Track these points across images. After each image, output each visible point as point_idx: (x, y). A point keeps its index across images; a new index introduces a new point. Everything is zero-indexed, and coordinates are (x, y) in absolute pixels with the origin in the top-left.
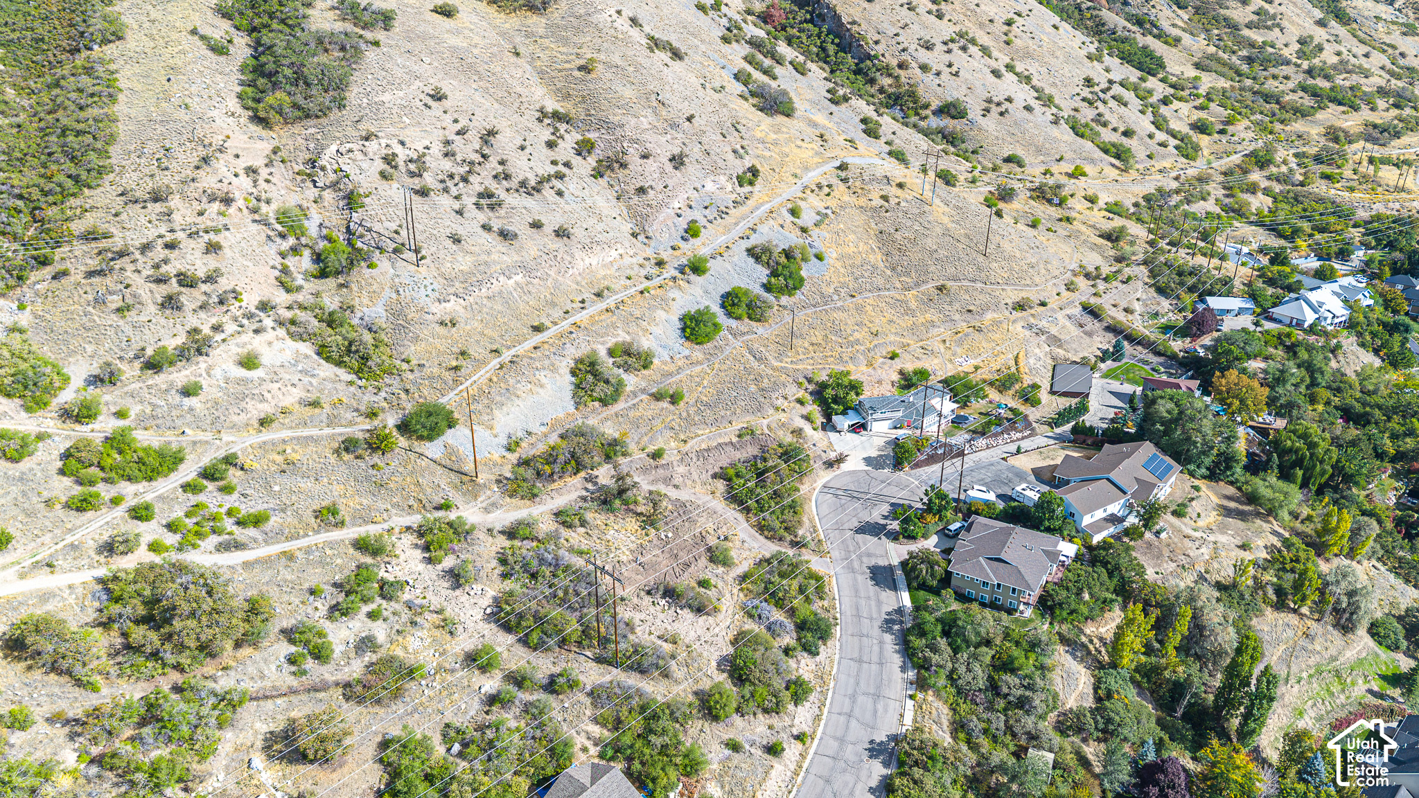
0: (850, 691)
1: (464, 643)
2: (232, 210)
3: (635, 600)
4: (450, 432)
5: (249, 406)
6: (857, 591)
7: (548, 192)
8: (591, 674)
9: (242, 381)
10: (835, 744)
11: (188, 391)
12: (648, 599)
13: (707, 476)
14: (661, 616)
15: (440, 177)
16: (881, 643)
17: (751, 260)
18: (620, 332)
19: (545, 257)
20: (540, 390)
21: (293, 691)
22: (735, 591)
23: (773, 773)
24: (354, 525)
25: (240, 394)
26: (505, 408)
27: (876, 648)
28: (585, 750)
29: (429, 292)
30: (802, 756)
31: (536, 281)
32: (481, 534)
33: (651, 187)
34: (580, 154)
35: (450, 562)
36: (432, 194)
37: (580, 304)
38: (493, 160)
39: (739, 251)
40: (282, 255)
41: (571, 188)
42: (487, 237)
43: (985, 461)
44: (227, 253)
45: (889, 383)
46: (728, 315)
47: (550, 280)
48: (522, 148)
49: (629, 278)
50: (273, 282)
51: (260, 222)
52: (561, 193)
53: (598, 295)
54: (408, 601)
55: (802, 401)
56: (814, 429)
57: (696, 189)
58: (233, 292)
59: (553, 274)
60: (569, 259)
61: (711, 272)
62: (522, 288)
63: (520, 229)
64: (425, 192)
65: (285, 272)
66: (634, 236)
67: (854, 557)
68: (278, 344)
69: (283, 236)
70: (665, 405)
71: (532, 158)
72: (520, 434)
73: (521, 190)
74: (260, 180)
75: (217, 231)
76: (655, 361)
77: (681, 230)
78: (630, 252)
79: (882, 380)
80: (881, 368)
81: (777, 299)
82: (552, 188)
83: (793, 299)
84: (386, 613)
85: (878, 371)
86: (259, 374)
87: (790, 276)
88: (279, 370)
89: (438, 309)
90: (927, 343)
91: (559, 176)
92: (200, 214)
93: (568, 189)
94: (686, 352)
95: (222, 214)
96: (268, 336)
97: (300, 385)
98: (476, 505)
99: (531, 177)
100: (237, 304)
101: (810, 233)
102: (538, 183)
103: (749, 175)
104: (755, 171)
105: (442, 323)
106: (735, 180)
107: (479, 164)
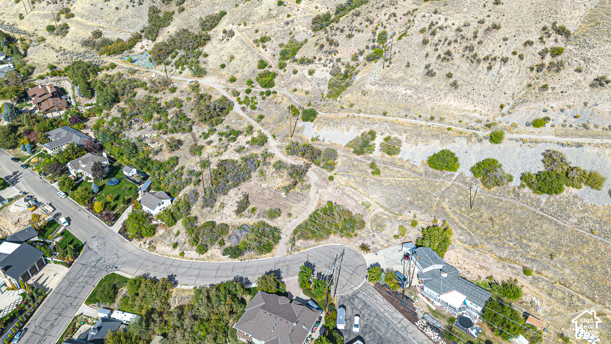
0: (201, 267)
1: (213, 160)
2: (371, 26)
3: (240, 193)
4: (309, 122)
5: (298, 84)
6: (262, 266)
9: (304, 77)
10: (177, 264)
11: (295, 72)
12: (242, 196)
13: (328, 199)
14: (234, 201)
15: (442, 39)
16: (228, 277)
17: (541, 157)
18: (405, 136)
19: (432, 90)
20: (345, 131)
21: (194, 138)
22: (254, 222)
23: (167, 247)
24: (260, 124)
25: (301, 79)
26: (329, 128)
27: (225, 275)
28: (178, 198)
29: (373, 79)
30: (176, 256)
31: (415, 97)
32: (263, 148)
33: (553, 89)
34: (543, 54)
35: (247, 146)
36: (429, 45)
37: (418, 117)
38: (478, 40)
39: (542, 148)
40: (367, 47)
41: (503, 69)
42: (422, 70)
43: (410, 336)
44: (353, 39)
45: (489, 275)
46: (472, 170)
47: (422, 100)
48: (505, 39)
49: (460, 122)
50: (353, 54)
51: (374, 33)
52: (490, 68)
53: (432, 118)
54: (229, 144)
55: (414, 224)
56: (396, 237)
57: (585, 104)
58: (337, 51)
59: (426, 98)
60: (442, 96)
61: (501, 145)
62: (405, 97)
63: (440, 74)
64: (425, 42)
65: (361, 53)
66: (502, 107)
67: (286, 264)
68: (324, 72)
69: (374, 41)
70: (370, 171)
71: (503, 46)
72: (321, 138)
73: (470, 58)
74: (393, 19)
75: (359, 31)
76: (399, 156)
77: (534, 118)
78: (484, 112)
79: (487, 269)
80: (504, 267)
81: (522, 186)
82: (490, 64)
83: (533, 195)
84: (222, 142)
85: (498, 265)
86: (309, 77)
87: (543, 181)
88: (315, 79)
89: (368, 87)
90: (588, 301)
91: (505, 60)
92: (361, 24)
93: (500, 68)
94: (418, 163)
95: (367, 26)
96: (325, 68)
97: (313, 86)
98: (280, 144)
99: (486, 54)
100: (333, 55)
102: (484, 59)
105: (363, 92)
107: (467, 39)
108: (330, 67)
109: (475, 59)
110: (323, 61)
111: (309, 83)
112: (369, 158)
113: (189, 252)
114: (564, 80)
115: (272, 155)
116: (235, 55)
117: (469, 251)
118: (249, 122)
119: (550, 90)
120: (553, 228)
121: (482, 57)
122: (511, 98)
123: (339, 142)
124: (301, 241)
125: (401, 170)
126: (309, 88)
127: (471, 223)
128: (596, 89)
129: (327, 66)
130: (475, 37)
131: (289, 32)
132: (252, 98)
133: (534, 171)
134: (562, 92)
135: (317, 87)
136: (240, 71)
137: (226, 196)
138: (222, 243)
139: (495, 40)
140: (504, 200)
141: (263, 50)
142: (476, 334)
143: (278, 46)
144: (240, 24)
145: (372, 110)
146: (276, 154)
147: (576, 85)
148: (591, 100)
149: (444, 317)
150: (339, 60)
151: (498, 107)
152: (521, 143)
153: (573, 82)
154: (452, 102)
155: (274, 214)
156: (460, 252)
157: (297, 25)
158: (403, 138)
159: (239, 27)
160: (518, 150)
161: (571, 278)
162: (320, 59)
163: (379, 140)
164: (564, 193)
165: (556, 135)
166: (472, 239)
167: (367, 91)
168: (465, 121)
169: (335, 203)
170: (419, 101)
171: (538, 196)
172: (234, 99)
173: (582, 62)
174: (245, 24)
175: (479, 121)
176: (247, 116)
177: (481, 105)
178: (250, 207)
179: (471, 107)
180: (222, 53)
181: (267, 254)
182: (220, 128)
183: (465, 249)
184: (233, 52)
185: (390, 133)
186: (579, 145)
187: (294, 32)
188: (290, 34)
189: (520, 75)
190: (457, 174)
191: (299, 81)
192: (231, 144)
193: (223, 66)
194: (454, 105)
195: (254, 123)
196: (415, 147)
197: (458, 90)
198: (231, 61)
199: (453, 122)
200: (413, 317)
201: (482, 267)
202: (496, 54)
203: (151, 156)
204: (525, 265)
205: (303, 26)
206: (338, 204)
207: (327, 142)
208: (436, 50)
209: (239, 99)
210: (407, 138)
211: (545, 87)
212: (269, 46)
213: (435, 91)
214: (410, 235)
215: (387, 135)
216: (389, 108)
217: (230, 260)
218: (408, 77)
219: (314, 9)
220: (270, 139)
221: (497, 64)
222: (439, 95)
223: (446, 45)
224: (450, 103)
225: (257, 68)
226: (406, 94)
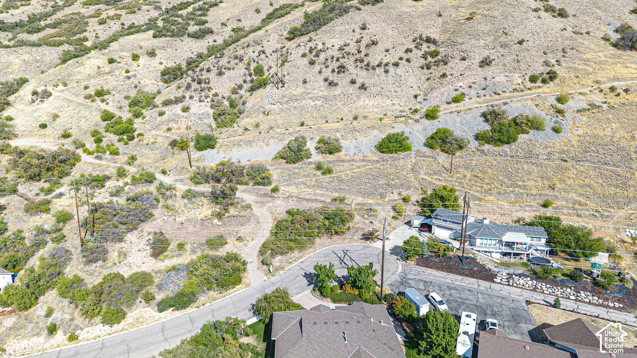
2: (241, 63)
3: (145, 234)
4: (209, 150)
5: (171, 124)
7: (380, 70)
8: (72, 243)
9: (177, 115)
11: (161, 114)
12: (151, 237)
13: (284, 210)
15: (327, 58)
19: (342, 96)
20: (265, 146)
29: (271, 100)
31: (327, 105)
33: (451, 75)
34: (424, 57)
35: (127, 187)
36: (317, 64)
37: (339, 120)
38: (363, 54)
40: (245, 81)
41: (398, 71)
42: (322, 83)
43: (504, 293)
44: (224, 76)
46: (428, 143)
47: (336, 107)
48: (387, 51)
49: (385, 115)
50: (231, 89)
51: (247, 69)
52: (387, 72)
53: (355, 118)
54: (94, 192)
55: (405, 200)
56: (394, 218)
57: (485, 79)
58: (210, 88)
59: (339, 104)
60: (355, 99)
61: (439, 120)
62: (316, 107)
63: (342, 83)
64: (312, 63)
65: (240, 87)
66: (415, 97)
68: (203, 107)
69: (250, 75)
70: (319, 173)
71: (388, 56)
74: (263, 56)
75: (229, 69)
76: (343, 153)
78: (403, 104)
79: (510, 215)
81: (481, 145)
82: (384, 68)
83: (496, 149)
86: (184, 114)
87: (499, 132)
89: (268, 107)
91: (396, 65)
92: (229, 62)
93: (396, 71)
94: (368, 154)
95: (236, 64)
96: (203, 104)
99: (377, 63)
100: (207, 92)
101: (565, 115)
102: (378, 66)
103: (546, 76)
104: (552, 76)
105: (264, 113)
106: (527, 78)
107: (353, 55)
108: (208, 102)
109: (369, 67)
111: (186, 120)
112: (310, 163)
114: (456, 68)
115: (173, 188)
116: (59, 114)
118: (115, 167)
119: (450, 77)
120: (533, 166)
122: (419, 90)
123: (262, 159)
124: (279, 257)
125: (353, 163)
127: (461, 183)
128: (486, 68)
129: (204, 101)
130: (359, 52)
131: (133, 85)
132: (108, 146)
133: (482, 132)
134: (461, 75)
135: (199, 122)
136: (74, 127)
137: (123, 244)
138: (149, 299)
139: (378, 52)
140: (474, 159)
141: (102, 104)
143: (123, 99)
144: (57, 85)
146: (178, 187)
147: (468, 68)
148: (488, 75)
149: (514, 264)
150: (216, 95)
151: (412, 98)
152: (456, 114)
153: (465, 67)
154: (367, 102)
157: (142, 79)
158: (337, 136)
159: (56, 88)
160: (456, 117)
162: (192, 97)
163: (311, 145)
164: (520, 140)
166: (473, 196)
167: (269, 111)
168: (390, 113)
169: (297, 210)
171: (501, 148)
172: (78, 151)
173: (462, 53)
174: (65, 85)
175: (403, 111)
176: (109, 163)
177: (397, 99)
178: (173, 245)
179: (389, 102)
180: (36, 114)
184: (55, 111)
186: (504, 104)
187: (139, 85)
188: (136, 87)
189: (415, 74)
190: (413, 152)
191: (171, 120)
192: (98, 191)
193: (43, 126)
194: (371, 103)
195: (124, 167)
196: (355, 141)
198: (54, 120)
199: (378, 116)
200: (489, 276)
204: (538, 201)
205: (150, 80)
206: (301, 210)
207: (244, 162)
208: (327, 66)
209: (86, 151)
210: (342, 136)
211: (443, 76)
212: (111, 99)
213: (346, 96)
215: (318, 139)
218: (310, 91)
219: (158, 65)
220: (159, 176)
221: (391, 69)
222: (352, 99)
223: (334, 62)
224: (366, 104)
225: (101, 121)
226: (316, 105)
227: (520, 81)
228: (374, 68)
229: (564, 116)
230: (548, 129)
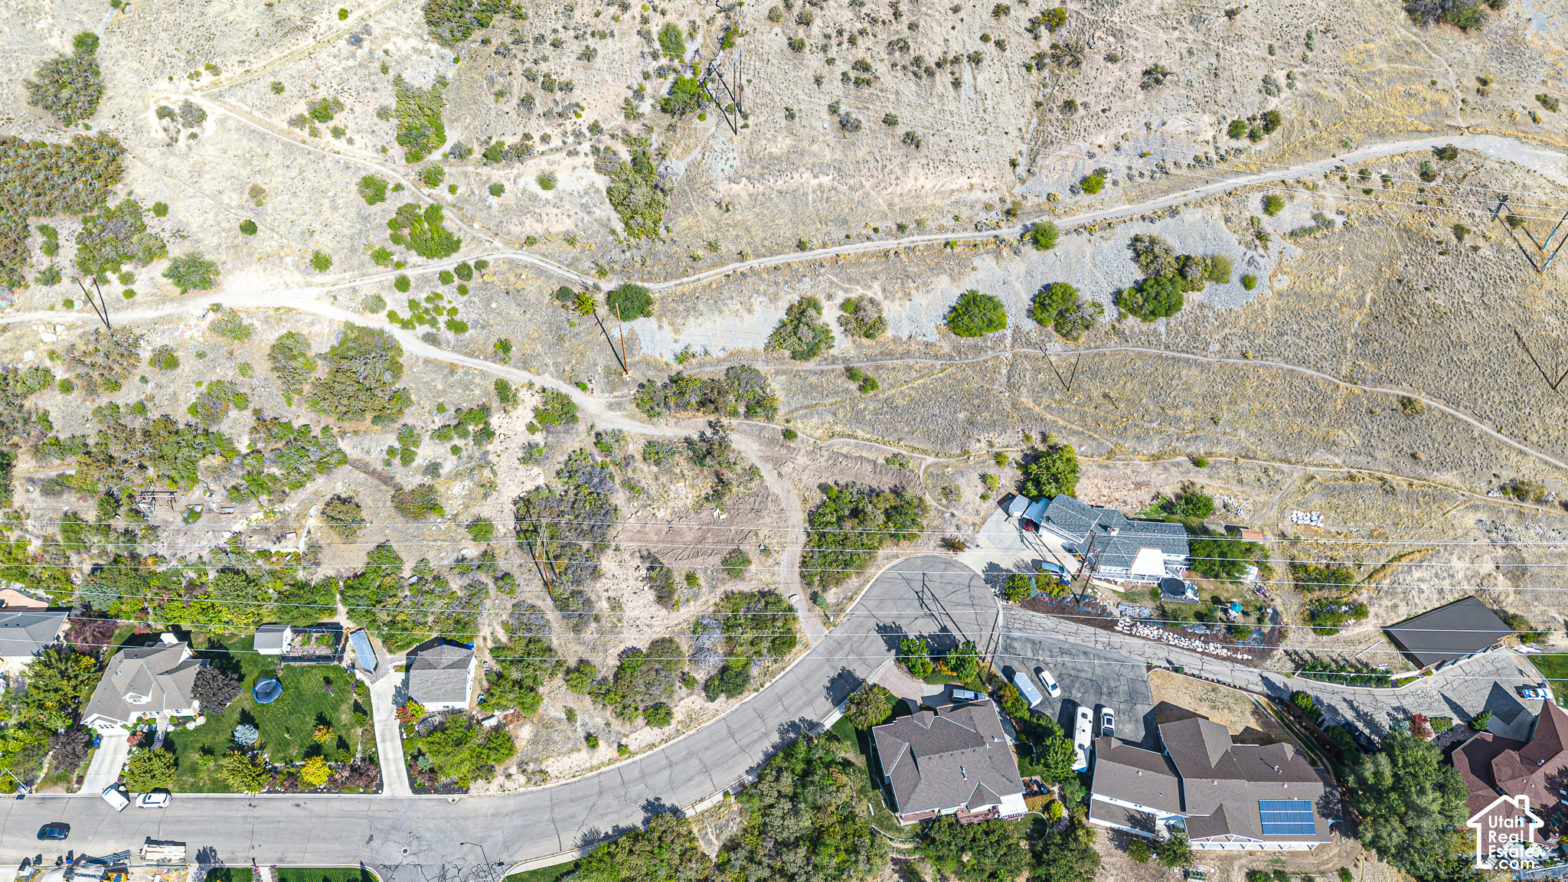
0: (694, 749)
1: (486, 510)
2: (627, 16)
3: (627, 556)
4: (641, 319)
5: (527, 222)
6: (808, 677)
7: (943, 79)
8: (531, 590)
9: (534, 198)
10: (636, 774)
11: (497, 190)
12: (637, 561)
13: (814, 482)
14: (632, 582)
15: (829, 31)
16: (766, 735)
17: (1130, 254)
18: (876, 286)
19: (872, 163)
20: (745, 314)
21: (373, 473)
22: (712, 602)
23: (575, 755)
24: (515, 366)
25: (527, 206)
26: (701, 319)
27: (756, 735)
28: (485, 639)
29: (727, 168)
30: (610, 762)
31: (844, 188)
32: (582, 427)
33: (1085, 105)
34: (1033, 30)
35: (539, 438)
36: (807, 50)
37: (871, 232)
38: (905, 20)
39: (1123, 235)
40: (646, 76)
41: (980, 78)
42: (825, 122)
43: (1123, 652)
44: (598, 62)
45: (1153, 492)
46: (1031, 313)
47: (861, 192)
48: (956, 9)
49: (956, 218)
50: (621, 102)
51: (645, 35)
52: (957, 84)
53: (901, 228)
54: (486, 453)
55: (999, 459)
56: (983, 497)
57: (1148, 126)
58: (577, 105)
59: (868, 185)
60: (899, 173)
61: (1058, 250)
62: (823, 192)
63: (869, 120)
64: (796, 46)
65: (639, 94)
66: (1014, 164)
67: (847, 648)
68: (580, 172)
69: (655, 56)
70: (853, 386)
71: (959, 26)
72: (696, 348)
73: (911, 68)
75: (603, 36)
76: (889, 333)
77: (1079, 177)
78: (989, 185)
79: (1147, 484)
80: (1165, 469)
81: (1121, 317)
82: (952, 73)
83: (1145, 327)
84: (464, 454)
85: (1157, 471)
86: (548, 195)
87: (1155, 298)
88: (567, 198)
89: (723, 188)
90: (1285, 467)
91: (976, 59)
92: (597, 14)
93: (975, 79)
94: (933, 337)
95: (615, 19)
96: (578, 161)
97: (573, 218)
98: (608, 398)
99: (937, 53)
100: (574, 119)
101: (1269, 244)
102: (938, 65)
103: (1260, 123)
104: (1271, 121)
105: (719, 204)
106: (1225, 127)
107: (884, 22)
108: (586, 154)
109: (920, 70)
110: (556, 142)
111: (556, 211)
112: (834, 360)
113: (633, 736)
114: (1096, 84)
115: (618, 436)
116: (259, 180)
117: (1107, 467)
118: (483, 374)
119: (1082, 111)
120: (1195, 371)
121: (931, 62)
122: (1019, 141)
123: (747, 346)
124: (834, 590)
125: (911, 362)
126: (567, 225)
127: (1083, 417)
128: (1154, 92)
129: (577, 153)
130: (897, 15)
131: (377, 65)
132: (428, 299)
133: (1127, 285)
134: (1104, 111)
135: (587, 218)
136: (317, 226)
137: (604, 580)
138: (687, 680)
139: (937, 15)
140: (1107, 351)
141: (341, 144)
142: (1195, 594)
143: (376, 119)
144: (198, 74)
145: (767, 243)
146: (625, 428)
147: (1120, 88)
148: (1154, 116)
149: (1141, 594)
150: (595, 128)
151: (1007, 165)
152: (1086, 234)
153: (1113, 84)
154: (922, 180)
155: (735, 563)
156: (1095, 476)
157: (387, 38)
158: (875, 291)
159: (197, 85)
160: (1088, 250)
161: (1250, 442)
162: (545, 139)
163: (829, 315)
164: (1185, 306)
165: (1131, 201)
166: (1100, 444)
167: (728, 199)
168: (965, 213)
169: (836, 483)
170: (857, 196)
171: (1153, 326)
172: (377, 321)
173: (1111, 39)
174: (214, 70)
175: (988, 207)
176: (462, 357)
177: (978, 172)
178: (678, 578)
179: (962, 182)
180: (207, 184)
181: (794, 650)
182: (420, 417)
183: (1100, 466)
184: (244, 173)
185: (846, 291)
186: (1173, 212)
187: (390, 62)
188: (385, 69)
189: (1014, 86)
190: (1009, 332)
191: (523, 211)
192: (490, 447)
193: (249, 228)
194: (929, 185)
195: (499, 370)
196: (908, 303)
197: (924, 150)
198: (259, 204)
199: (944, 222)
201: (1138, 485)
202: (955, 49)
203: (301, 575)
204: (1188, 451)
205: (407, 37)
206: (842, 483)
207: (716, 353)
208: (830, 62)
209: (392, 316)
210: (884, 290)
211: (1069, 106)
212: (352, 126)
213: (880, 165)
214: (1003, 481)
215: (840, 297)
216: (801, 227)
217: (735, 703)
218: (806, 144)
220: (576, 396)
221: (966, 71)
222: (891, 172)
223: (845, 46)
224: (919, 184)
225: (366, 205)
226: (820, 185)
227: (1209, 136)
228: (930, 73)
229: (1266, 248)
230: (1235, 279)
